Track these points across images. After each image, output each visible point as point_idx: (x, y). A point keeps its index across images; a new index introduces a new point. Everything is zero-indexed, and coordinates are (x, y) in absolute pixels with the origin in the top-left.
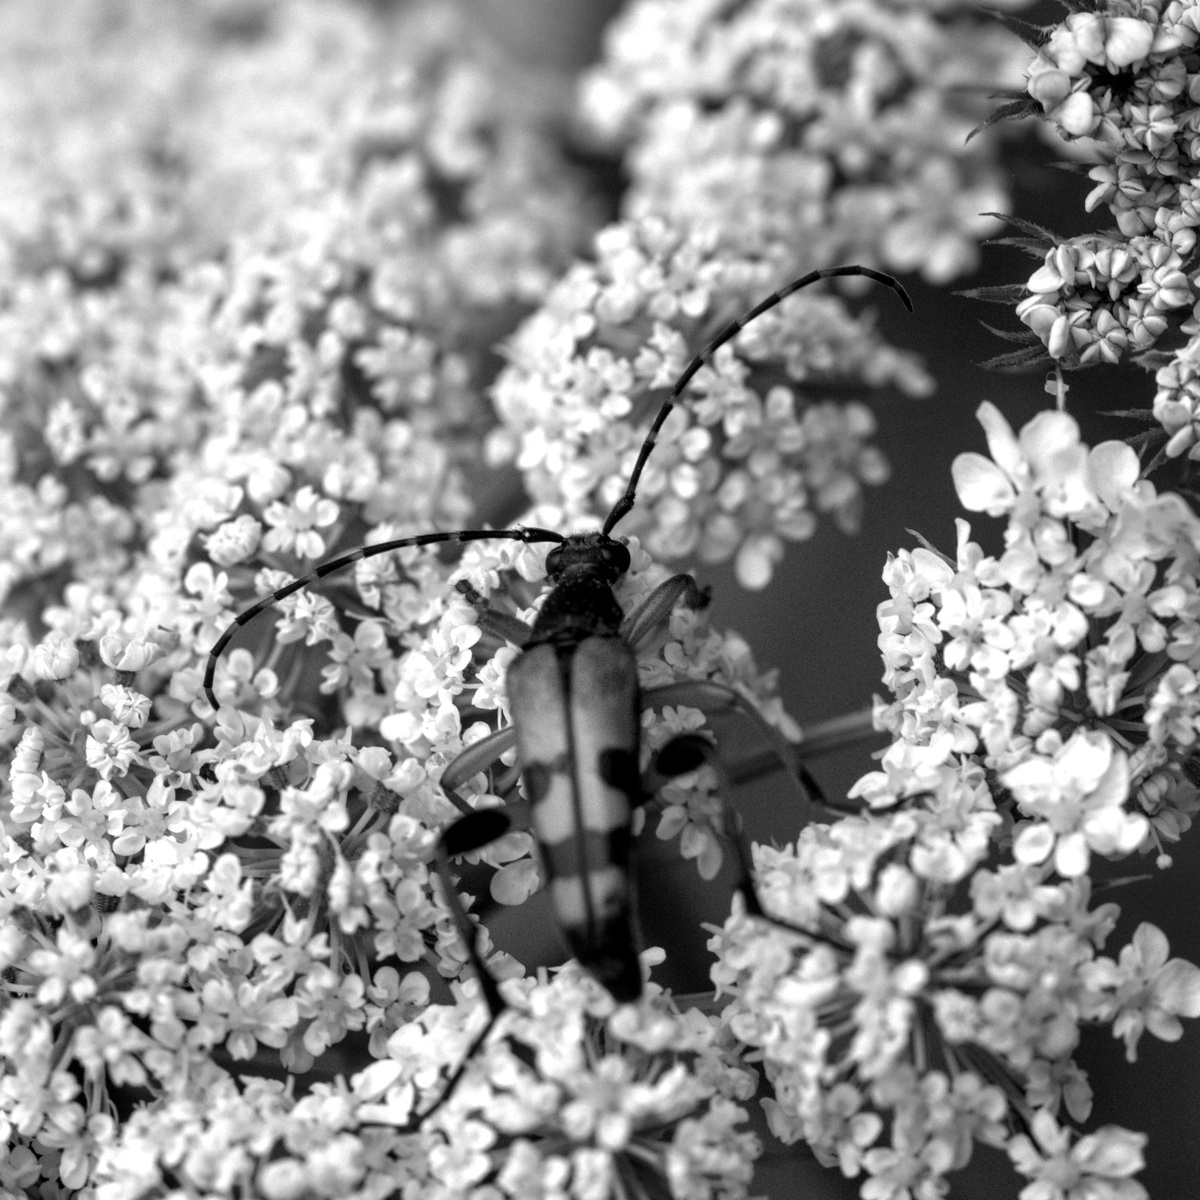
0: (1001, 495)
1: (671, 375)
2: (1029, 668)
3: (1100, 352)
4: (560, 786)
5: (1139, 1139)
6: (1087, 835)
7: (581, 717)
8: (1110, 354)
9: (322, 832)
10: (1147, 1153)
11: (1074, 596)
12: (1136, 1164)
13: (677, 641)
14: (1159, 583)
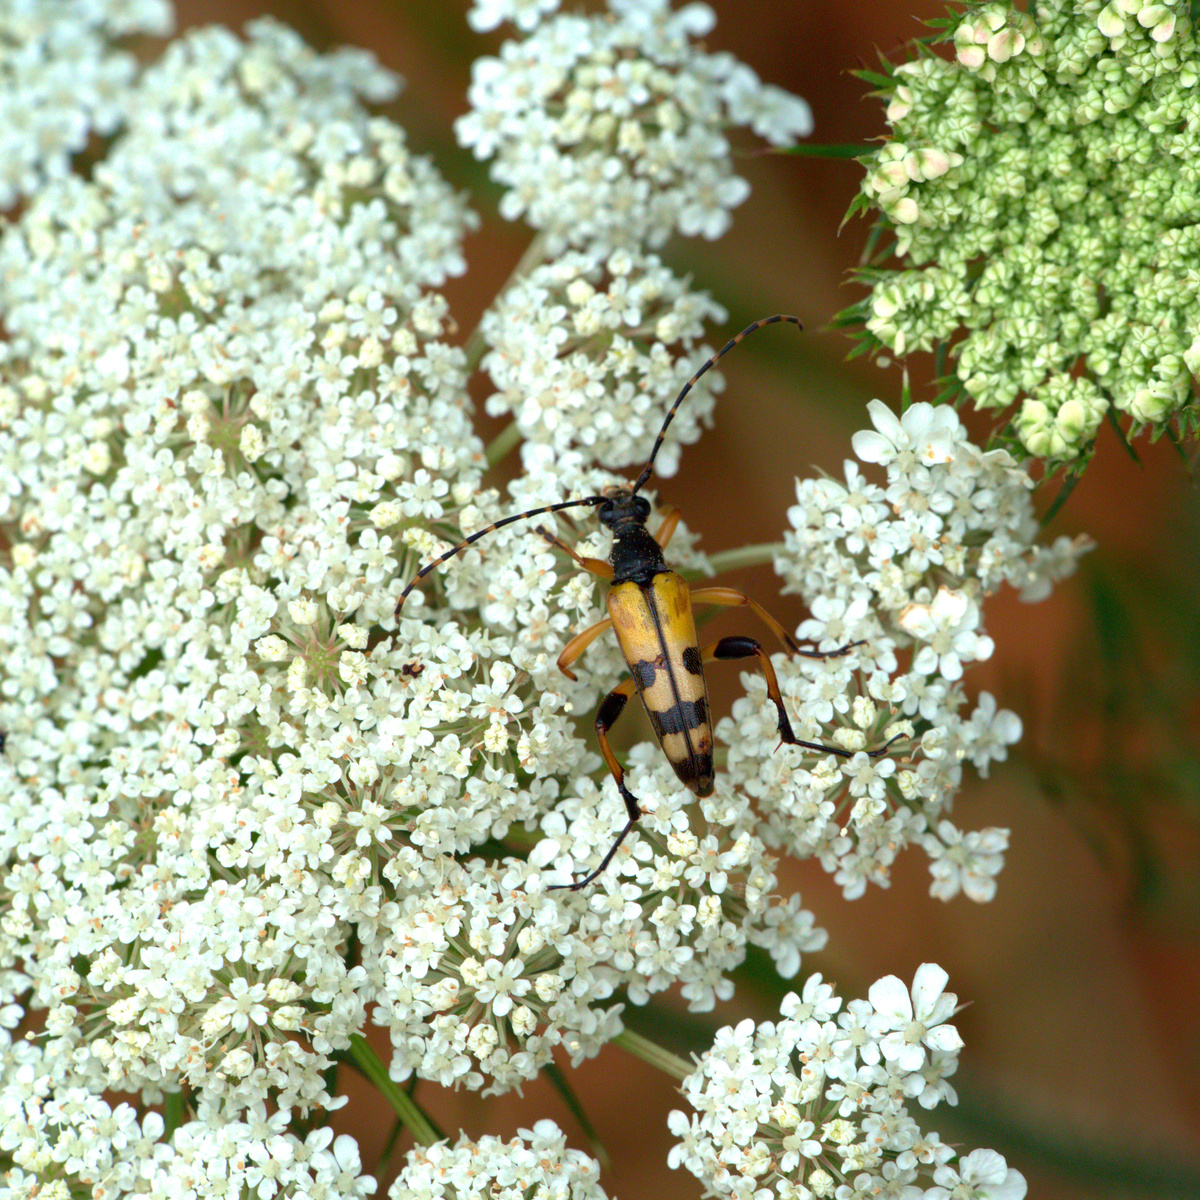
0: (887, 452)
2: (908, 553)
3: (920, 346)
4: (661, 676)
5: (1006, 832)
6: (958, 653)
7: (666, 630)
8: (928, 348)
9: (508, 714)
10: (1011, 840)
11: (934, 508)
12: (1003, 845)
14: (977, 489)
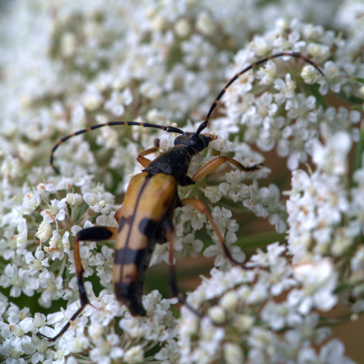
1: (267, 81)
13: (229, 183)
